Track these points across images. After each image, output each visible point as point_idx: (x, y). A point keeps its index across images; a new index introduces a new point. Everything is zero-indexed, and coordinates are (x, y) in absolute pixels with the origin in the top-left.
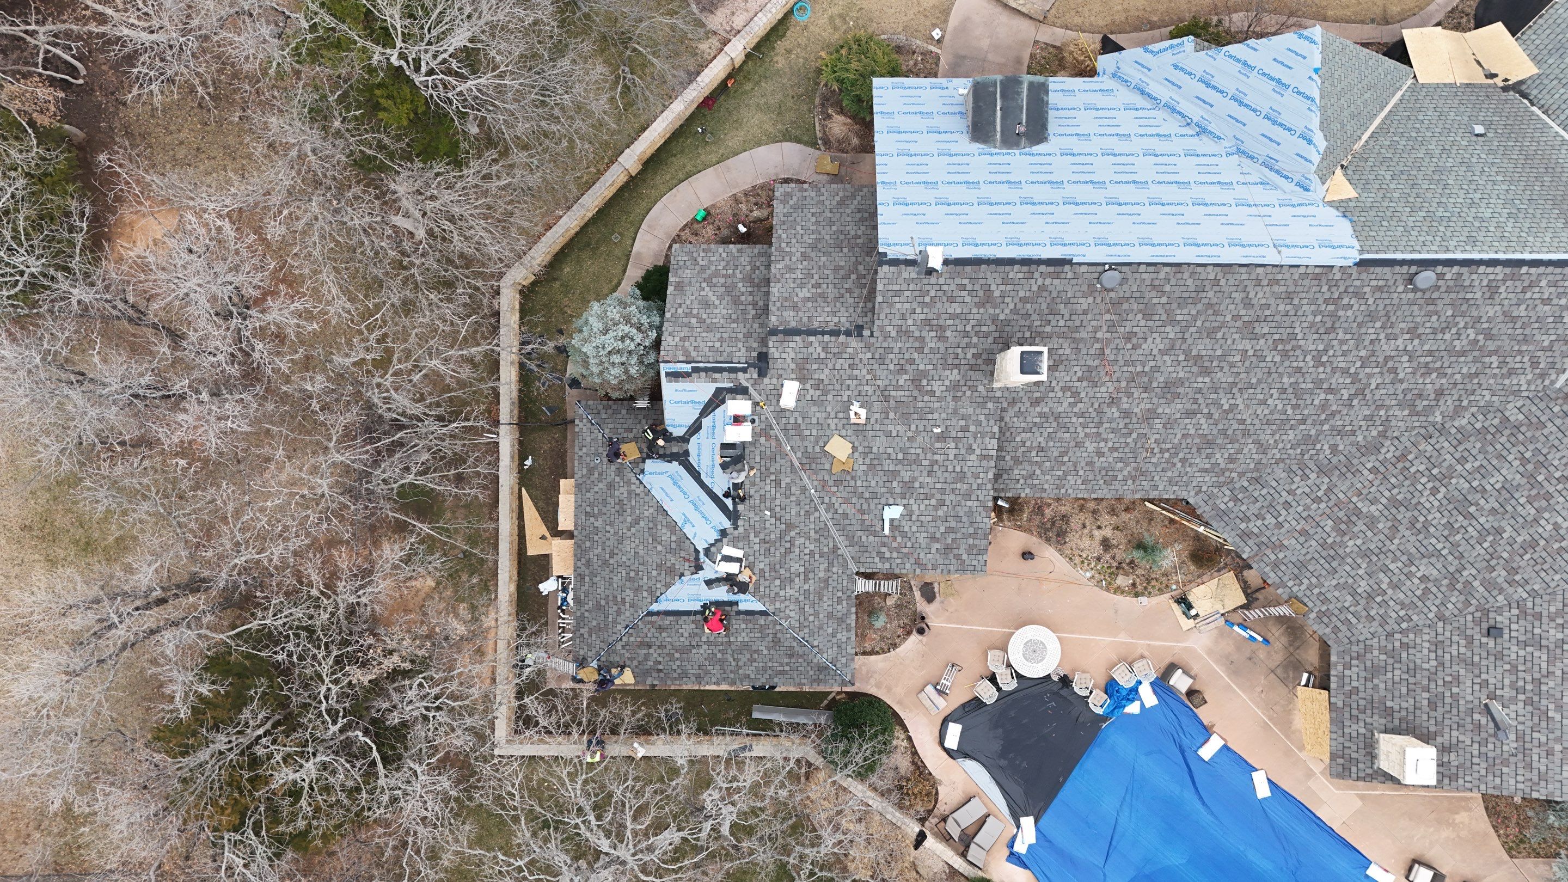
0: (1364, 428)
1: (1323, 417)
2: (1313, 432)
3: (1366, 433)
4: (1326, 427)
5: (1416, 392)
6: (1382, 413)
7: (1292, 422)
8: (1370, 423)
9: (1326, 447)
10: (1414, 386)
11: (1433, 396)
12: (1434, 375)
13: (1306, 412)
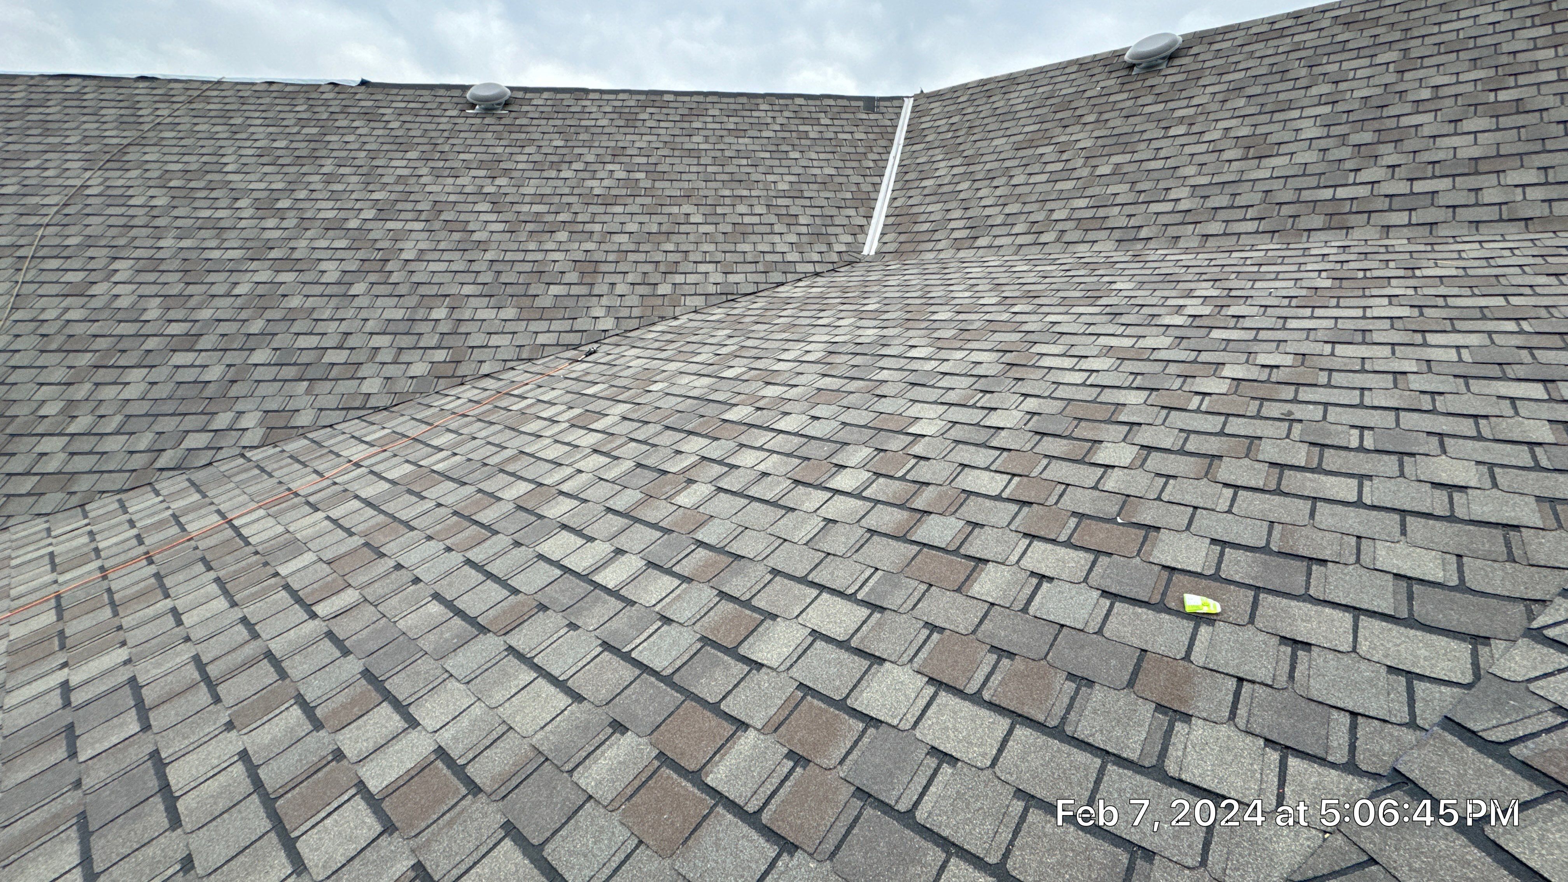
0: (386, 356)
1: (256, 327)
2: (214, 373)
3: (391, 371)
4: (259, 357)
5: (528, 267)
6: (440, 313)
7: (151, 344)
8: (405, 341)
9: (249, 421)
10: (520, 256)
11: (573, 277)
12: (562, 236)
13: (206, 314)
